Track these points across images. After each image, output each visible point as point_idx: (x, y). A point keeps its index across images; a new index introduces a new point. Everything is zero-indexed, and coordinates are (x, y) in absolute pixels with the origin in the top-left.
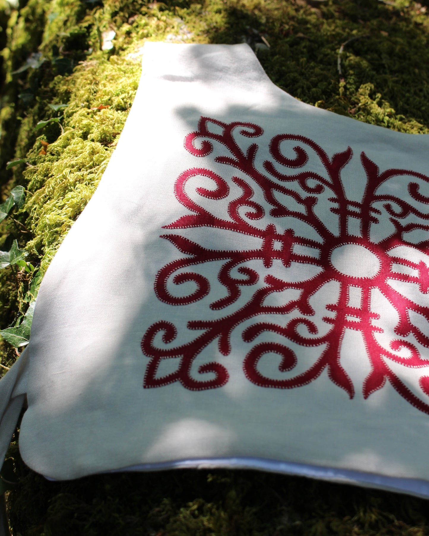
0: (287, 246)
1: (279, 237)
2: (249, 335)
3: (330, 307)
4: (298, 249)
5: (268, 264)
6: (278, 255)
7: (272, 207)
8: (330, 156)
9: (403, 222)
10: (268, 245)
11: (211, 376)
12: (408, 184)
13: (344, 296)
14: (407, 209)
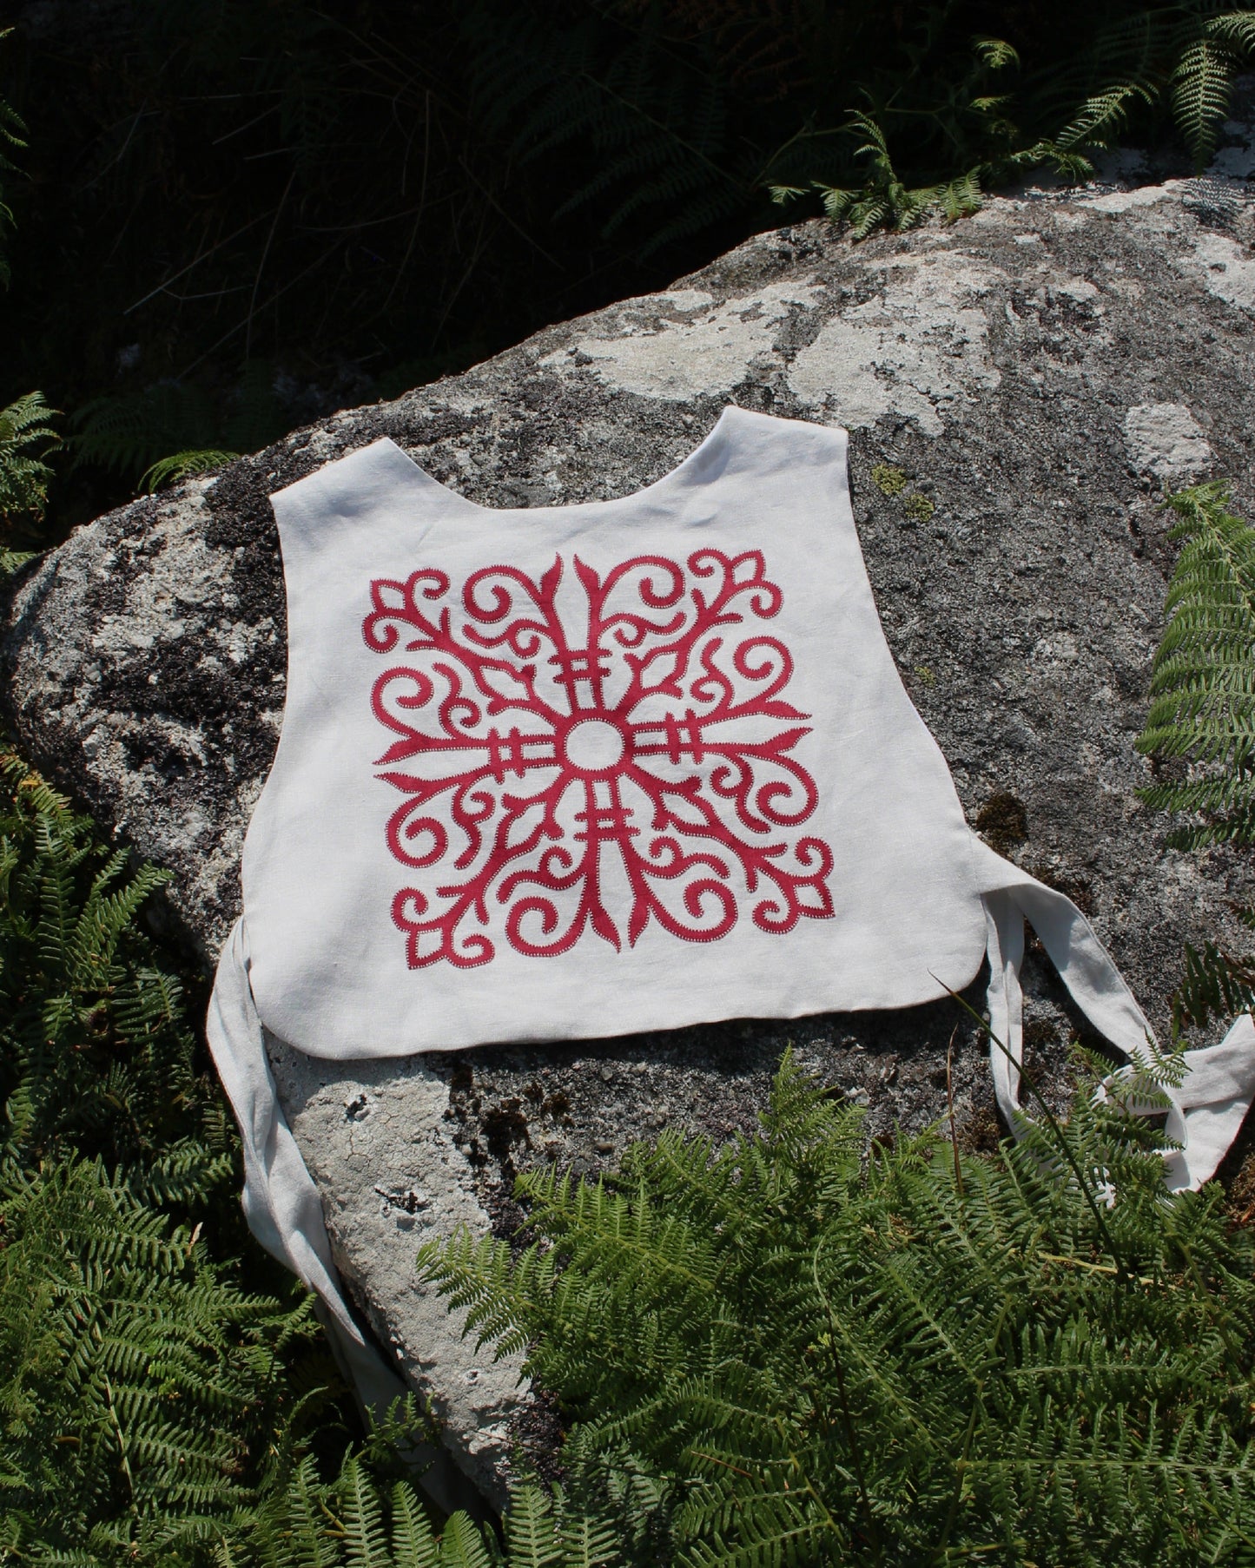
0: (516, 752)
1: (504, 742)
2: (504, 894)
3: (579, 817)
4: (529, 752)
5: (500, 780)
6: (509, 764)
7: (489, 700)
8: (537, 580)
9: (640, 652)
10: (495, 757)
11: (476, 951)
12: (638, 584)
13: (590, 795)
14: (643, 626)
